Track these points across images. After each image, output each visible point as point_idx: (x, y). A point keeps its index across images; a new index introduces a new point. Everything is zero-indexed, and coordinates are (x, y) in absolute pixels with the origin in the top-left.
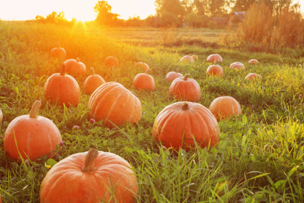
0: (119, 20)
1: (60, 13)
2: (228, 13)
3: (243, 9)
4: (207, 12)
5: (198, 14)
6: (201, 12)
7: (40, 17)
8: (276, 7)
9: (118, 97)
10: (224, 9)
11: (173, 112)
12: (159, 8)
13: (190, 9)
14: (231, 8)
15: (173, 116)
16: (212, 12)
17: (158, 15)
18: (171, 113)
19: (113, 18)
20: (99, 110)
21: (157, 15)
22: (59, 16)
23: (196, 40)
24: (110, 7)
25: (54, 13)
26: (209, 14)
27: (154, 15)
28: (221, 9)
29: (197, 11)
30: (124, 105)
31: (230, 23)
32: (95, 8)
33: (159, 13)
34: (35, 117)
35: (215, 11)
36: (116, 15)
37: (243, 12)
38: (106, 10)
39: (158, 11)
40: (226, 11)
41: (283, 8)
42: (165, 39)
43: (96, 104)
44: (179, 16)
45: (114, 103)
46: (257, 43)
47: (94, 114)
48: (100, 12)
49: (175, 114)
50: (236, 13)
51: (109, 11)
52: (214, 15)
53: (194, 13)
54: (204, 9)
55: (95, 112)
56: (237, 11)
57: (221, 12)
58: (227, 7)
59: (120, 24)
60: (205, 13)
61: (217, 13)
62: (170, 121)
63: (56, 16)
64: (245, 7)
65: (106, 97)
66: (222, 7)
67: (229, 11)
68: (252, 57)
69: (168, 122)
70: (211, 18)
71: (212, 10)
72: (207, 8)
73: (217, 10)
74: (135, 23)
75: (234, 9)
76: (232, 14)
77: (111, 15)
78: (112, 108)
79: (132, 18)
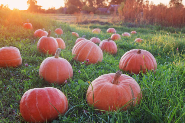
0: (42, 9)
1: (6, 5)
2: (107, 5)
3: (116, 3)
4: (95, 5)
5: (89, 6)
6: (91, 5)
8: (135, 2)
9: (92, 48)
10: (104, 3)
11: (133, 55)
12: (67, 2)
13: (85, 3)
14: (109, 3)
15: (133, 57)
16: (98, 5)
17: (66, 6)
18: (132, 55)
19: (38, 8)
20: (80, 56)
22: (5, 7)
24: (36, 2)
25: (2, 5)
26: (96, 6)
27: (63, 7)
29: (89, 4)
30: (95, 52)
31: (109, 12)
32: (28, 2)
33: (67, 5)
34: (58, 58)
36: (40, 6)
37: (116, 5)
38: (34, 3)
39: (66, 4)
40: (106, 4)
41: (139, 3)
42: (78, 20)
43: (78, 52)
44: (78, 7)
45: (90, 52)
46: (131, 22)
47: (77, 58)
48: (31, 4)
49: (134, 56)
50: (112, 6)
51: (36, 4)
52: (99, 7)
53: (87, 5)
54: (93, 3)
55: (78, 57)
56: (112, 4)
57: (103, 5)
58: (107, 2)
59: (43, 12)
60: (94, 6)
61: (101, 5)
62: (132, 60)
63: (3, 7)
64: (117, 2)
65: (84, 48)
66: (103, 2)
67: (108, 4)
69: (131, 60)
70: (97, 8)
71: (97, 4)
72: (95, 3)
74: (52, 11)
75: (110, 3)
76: (110, 6)
77: (37, 6)
78: (88, 54)
79: (50, 8)
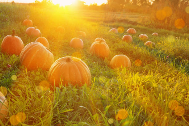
2: (151, 4)
4: (138, 3)
5: (133, 4)
7: (38, 1)
8: (180, 2)
9: (37, 51)
10: (148, 2)
14: (153, 1)
16: (141, 3)
21: (108, 3)
22: (49, 1)
23: (124, 19)
26: (139, 5)
27: (106, 4)
28: (147, 2)
29: (132, 2)
35: (143, 3)
36: (83, 2)
39: (108, 1)
40: (150, 3)
41: (184, 3)
44: (121, 5)
45: (34, 55)
52: (142, 5)
53: (130, 3)
54: (136, 2)
57: (147, 3)
58: (151, 1)
60: (137, 4)
61: (145, 4)
68: (155, 31)
70: (141, 7)
72: (138, 1)
73: (144, 2)
75: (155, 2)
79: (92, 5)
